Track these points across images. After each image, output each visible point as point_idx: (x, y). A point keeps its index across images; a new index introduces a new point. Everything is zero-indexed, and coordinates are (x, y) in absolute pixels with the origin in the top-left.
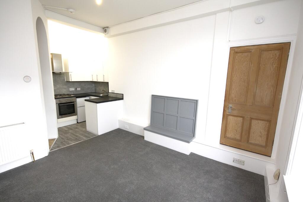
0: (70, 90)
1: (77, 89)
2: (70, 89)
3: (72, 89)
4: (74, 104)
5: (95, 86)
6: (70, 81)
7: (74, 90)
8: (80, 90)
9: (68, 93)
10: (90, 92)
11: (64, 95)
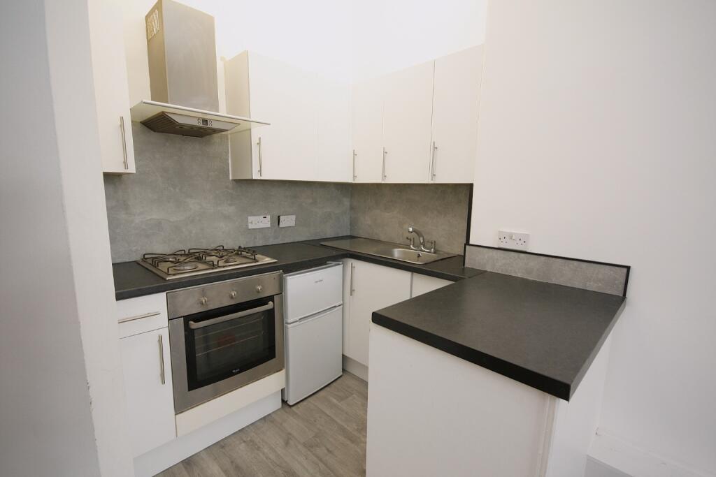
0: (251, 227)
1: (282, 218)
2: (251, 219)
3: (259, 222)
4: (271, 312)
5: (352, 208)
6: (256, 176)
7: (269, 226)
8: (293, 224)
9: (244, 242)
10: (330, 234)
11: (222, 252)
